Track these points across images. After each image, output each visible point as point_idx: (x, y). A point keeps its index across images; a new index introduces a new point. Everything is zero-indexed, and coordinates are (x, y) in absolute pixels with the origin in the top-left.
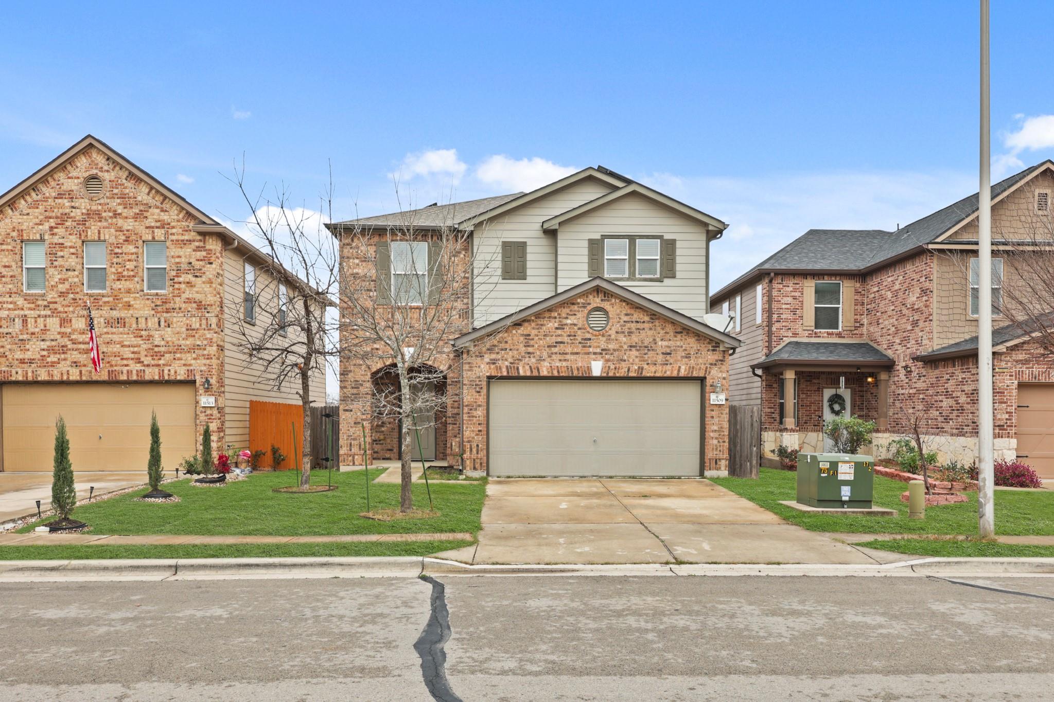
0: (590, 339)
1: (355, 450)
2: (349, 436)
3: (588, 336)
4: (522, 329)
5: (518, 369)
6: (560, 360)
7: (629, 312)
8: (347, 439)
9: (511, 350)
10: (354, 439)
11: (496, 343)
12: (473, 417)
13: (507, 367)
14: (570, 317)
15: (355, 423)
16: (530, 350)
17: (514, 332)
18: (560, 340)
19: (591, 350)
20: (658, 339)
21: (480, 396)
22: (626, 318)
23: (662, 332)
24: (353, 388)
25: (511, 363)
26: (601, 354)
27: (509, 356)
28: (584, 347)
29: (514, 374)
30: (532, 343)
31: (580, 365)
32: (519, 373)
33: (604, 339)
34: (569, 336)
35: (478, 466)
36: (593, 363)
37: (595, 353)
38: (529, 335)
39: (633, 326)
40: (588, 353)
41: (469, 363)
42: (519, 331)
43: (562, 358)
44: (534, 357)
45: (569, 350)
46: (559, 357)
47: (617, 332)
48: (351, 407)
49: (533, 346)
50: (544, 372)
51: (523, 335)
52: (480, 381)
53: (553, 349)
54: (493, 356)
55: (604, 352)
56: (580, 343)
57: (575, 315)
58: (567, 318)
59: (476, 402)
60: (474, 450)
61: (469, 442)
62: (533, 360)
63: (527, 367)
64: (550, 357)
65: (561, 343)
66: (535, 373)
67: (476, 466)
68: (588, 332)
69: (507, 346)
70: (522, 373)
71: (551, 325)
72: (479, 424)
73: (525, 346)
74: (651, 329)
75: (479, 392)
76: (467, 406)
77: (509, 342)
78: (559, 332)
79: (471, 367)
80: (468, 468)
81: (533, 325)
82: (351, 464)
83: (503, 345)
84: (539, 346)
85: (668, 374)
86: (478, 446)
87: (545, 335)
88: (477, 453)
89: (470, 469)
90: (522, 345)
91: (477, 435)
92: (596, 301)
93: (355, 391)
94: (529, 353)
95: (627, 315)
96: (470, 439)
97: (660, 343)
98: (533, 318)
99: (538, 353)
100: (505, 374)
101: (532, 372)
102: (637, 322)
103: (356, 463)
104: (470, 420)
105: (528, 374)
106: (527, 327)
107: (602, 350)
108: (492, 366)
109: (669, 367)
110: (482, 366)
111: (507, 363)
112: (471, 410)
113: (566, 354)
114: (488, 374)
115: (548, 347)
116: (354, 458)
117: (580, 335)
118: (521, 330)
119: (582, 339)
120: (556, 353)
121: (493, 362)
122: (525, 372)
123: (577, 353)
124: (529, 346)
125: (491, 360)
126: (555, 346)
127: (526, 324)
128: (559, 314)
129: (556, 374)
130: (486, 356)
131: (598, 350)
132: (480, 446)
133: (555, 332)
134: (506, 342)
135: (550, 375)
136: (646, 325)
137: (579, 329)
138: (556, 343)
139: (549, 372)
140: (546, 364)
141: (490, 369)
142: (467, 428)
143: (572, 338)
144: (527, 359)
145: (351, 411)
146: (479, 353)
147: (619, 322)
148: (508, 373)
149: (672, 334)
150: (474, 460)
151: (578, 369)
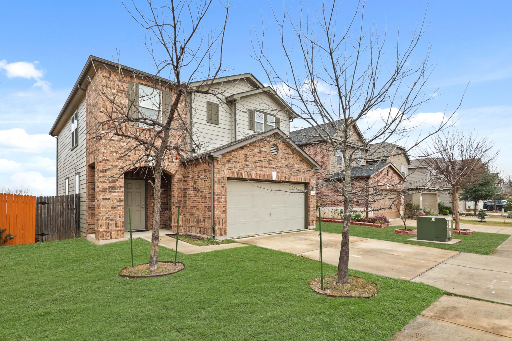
0: (271, 160)
1: (112, 227)
2: (107, 218)
3: (271, 158)
4: (244, 150)
5: (242, 174)
6: (260, 170)
7: (285, 148)
8: (106, 220)
9: (238, 162)
10: (111, 220)
11: (231, 157)
12: (220, 202)
13: (237, 172)
14: (264, 147)
15: (112, 208)
16: (247, 163)
17: (240, 152)
18: (260, 159)
19: (272, 166)
20: (295, 163)
21: (224, 189)
22: (284, 151)
23: (296, 160)
24: (110, 182)
25: (239, 170)
26: (276, 168)
27: (238, 165)
28: (269, 164)
29: (240, 177)
30: (248, 159)
31: (268, 173)
32: (242, 176)
33: (277, 161)
34: (264, 157)
35: (223, 233)
36: (273, 173)
37: (273, 168)
38: (247, 155)
39: (287, 155)
40: (271, 168)
41: (218, 168)
42: (242, 152)
43: (261, 169)
44: (249, 167)
45: (263, 165)
46: (259, 168)
47: (281, 158)
48: (109, 196)
49: (248, 161)
50: (254, 177)
51: (244, 154)
52: (224, 180)
53: (257, 164)
54: (230, 165)
55: (277, 168)
56: (268, 162)
57: (266, 146)
58: (262, 147)
59: (221, 193)
60: (221, 223)
61: (218, 218)
62: (249, 169)
63: (246, 173)
64: (256, 168)
65: (260, 161)
66: (250, 177)
67: (222, 233)
68: (271, 156)
69: (237, 160)
70: (244, 177)
71: (256, 150)
72: (223, 207)
73: (245, 161)
74: (292, 158)
75: (223, 187)
76: (217, 195)
77: (238, 158)
78: (260, 155)
79: (219, 171)
80: (218, 235)
81: (248, 149)
82: (109, 238)
83: (235, 159)
84: (251, 162)
85: (298, 181)
86: (223, 220)
87: (253, 156)
88: (222, 225)
89: (219, 235)
90: (243, 160)
91: (222, 213)
92: (274, 141)
93: (112, 184)
94: (247, 165)
95: (285, 150)
96: (219, 216)
97: (296, 165)
98: (248, 145)
99: (251, 166)
100: (236, 176)
101: (248, 176)
102: (288, 154)
103: (113, 237)
104: (218, 204)
105: (247, 177)
106: (246, 150)
107: (276, 166)
108: (230, 171)
109: (298, 177)
110: (225, 171)
111: (237, 170)
112: (219, 198)
113: (262, 167)
114: (228, 176)
115: (255, 162)
116: (111, 233)
117: (268, 157)
118: (243, 152)
119: (269, 160)
120: (258, 166)
121: (230, 169)
122: (245, 176)
123: (266, 167)
124: (246, 161)
125: (229, 167)
126: (258, 163)
127: (245, 148)
128: (259, 145)
129: (258, 178)
130: (227, 165)
131: (274, 167)
132: (224, 220)
133: (258, 155)
134: (236, 158)
135: (256, 178)
136: (291, 156)
137: (267, 154)
138: (258, 160)
139: (255, 177)
140: (254, 172)
141: (229, 173)
142: (217, 209)
143: (265, 159)
144: (246, 168)
145: (109, 199)
146: (223, 163)
147: (282, 153)
148: (237, 176)
149: (299, 161)
150: (221, 229)
151: (267, 176)
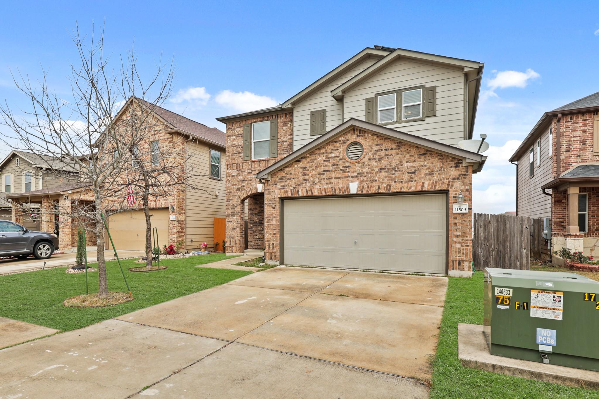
0: (349, 166)
1: (233, 244)
2: (230, 236)
3: (347, 164)
4: (301, 163)
5: (298, 191)
6: (327, 184)
7: (379, 142)
8: (229, 238)
9: (294, 179)
10: (232, 238)
11: (284, 174)
12: (270, 224)
13: (291, 190)
14: (334, 152)
15: (233, 229)
16: (306, 177)
17: (296, 166)
18: (327, 169)
19: (349, 174)
20: (404, 162)
21: (275, 210)
22: (377, 148)
23: (407, 156)
24: (232, 209)
25: (294, 188)
26: (357, 177)
27: (293, 183)
28: (344, 172)
29: (295, 195)
30: (307, 172)
31: (341, 186)
32: (299, 194)
33: (360, 165)
34: (333, 165)
35: (273, 257)
36: (350, 183)
37: (352, 177)
38: (306, 167)
39: (383, 153)
40: (347, 177)
41: (268, 189)
42: (299, 165)
43: (329, 182)
44: (309, 182)
45: (333, 175)
46: (326, 181)
47: (369, 159)
48: (231, 220)
49: (308, 175)
50: (316, 193)
51: (301, 168)
52: (275, 201)
53: (322, 176)
54: (283, 184)
55: (359, 176)
56: (341, 170)
57: (337, 149)
58: (332, 153)
59: (272, 215)
60: (271, 247)
61: (268, 241)
62: (308, 185)
63: (304, 190)
64: (320, 181)
65: (328, 171)
66: (310, 194)
68: (347, 161)
69: (291, 176)
70: (301, 194)
71: (321, 159)
72: (274, 230)
73: (303, 175)
74: (397, 154)
75: (274, 208)
76: (267, 217)
77: (293, 173)
78: (326, 163)
79: (269, 192)
80: (267, 259)
81: (308, 160)
82: (231, 252)
83: (288, 176)
84: (312, 175)
85: (413, 189)
86: (273, 244)
87: (316, 167)
88: (273, 249)
89: (269, 259)
90: (301, 175)
91: (273, 237)
92: (353, 138)
93: (233, 211)
94: (306, 180)
95: (377, 145)
96: (269, 239)
97: (406, 165)
98: (308, 155)
99: (312, 180)
100: (290, 195)
101: (307, 193)
102: (386, 150)
103: (233, 252)
104: (269, 227)
105: (305, 194)
106: (304, 162)
107: (358, 174)
108: (282, 191)
109: (413, 183)
110: (276, 191)
111: (291, 188)
112: (269, 220)
113: (331, 179)
114: (279, 196)
115: (319, 174)
116: (232, 248)
117: (341, 164)
118: (301, 164)
119: (343, 167)
120: (324, 179)
121: (283, 188)
122: (303, 193)
123: (339, 178)
124: (305, 175)
125: (281, 186)
126: (323, 174)
127: (304, 160)
128: (326, 151)
129: (323, 193)
130: (278, 184)
131: (355, 174)
132: (275, 244)
133: (323, 164)
134: (291, 174)
135: (320, 194)
136: (394, 152)
137: (341, 159)
138: (324, 171)
139: (319, 193)
140: (317, 187)
141: (281, 192)
142: (267, 232)
143: (335, 167)
144: (304, 184)
145: (231, 222)
146: (274, 182)
147: (371, 151)
148: (292, 194)
149: (416, 156)
150: (271, 253)
151: (340, 189)
